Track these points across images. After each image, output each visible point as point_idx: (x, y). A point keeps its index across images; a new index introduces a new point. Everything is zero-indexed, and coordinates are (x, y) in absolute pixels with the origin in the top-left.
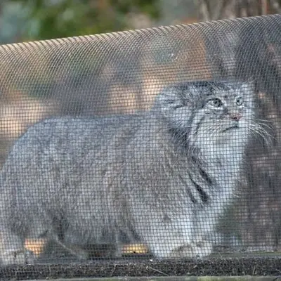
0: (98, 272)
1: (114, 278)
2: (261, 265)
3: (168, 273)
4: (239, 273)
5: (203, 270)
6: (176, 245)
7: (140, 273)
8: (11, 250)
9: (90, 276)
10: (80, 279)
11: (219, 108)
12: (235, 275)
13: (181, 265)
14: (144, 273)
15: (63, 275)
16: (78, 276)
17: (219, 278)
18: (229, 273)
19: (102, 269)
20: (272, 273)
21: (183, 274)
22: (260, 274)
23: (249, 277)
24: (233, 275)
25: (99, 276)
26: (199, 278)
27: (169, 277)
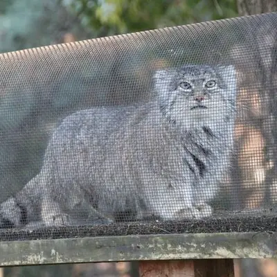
0: (116, 232)
1: (129, 236)
2: (244, 223)
3: (171, 231)
4: (227, 230)
5: (199, 228)
6: (179, 208)
7: (149, 232)
8: (51, 214)
9: (110, 235)
10: (101, 237)
11: (188, 90)
12: (224, 232)
13: (180, 225)
14: (152, 231)
15: (89, 234)
16: (100, 235)
17: (210, 235)
18: (219, 230)
19: (119, 229)
20: (253, 229)
21: (183, 232)
22: (244, 231)
23: (235, 233)
24: (222, 232)
25: (117, 235)
26: (195, 235)
27: (171, 234)
